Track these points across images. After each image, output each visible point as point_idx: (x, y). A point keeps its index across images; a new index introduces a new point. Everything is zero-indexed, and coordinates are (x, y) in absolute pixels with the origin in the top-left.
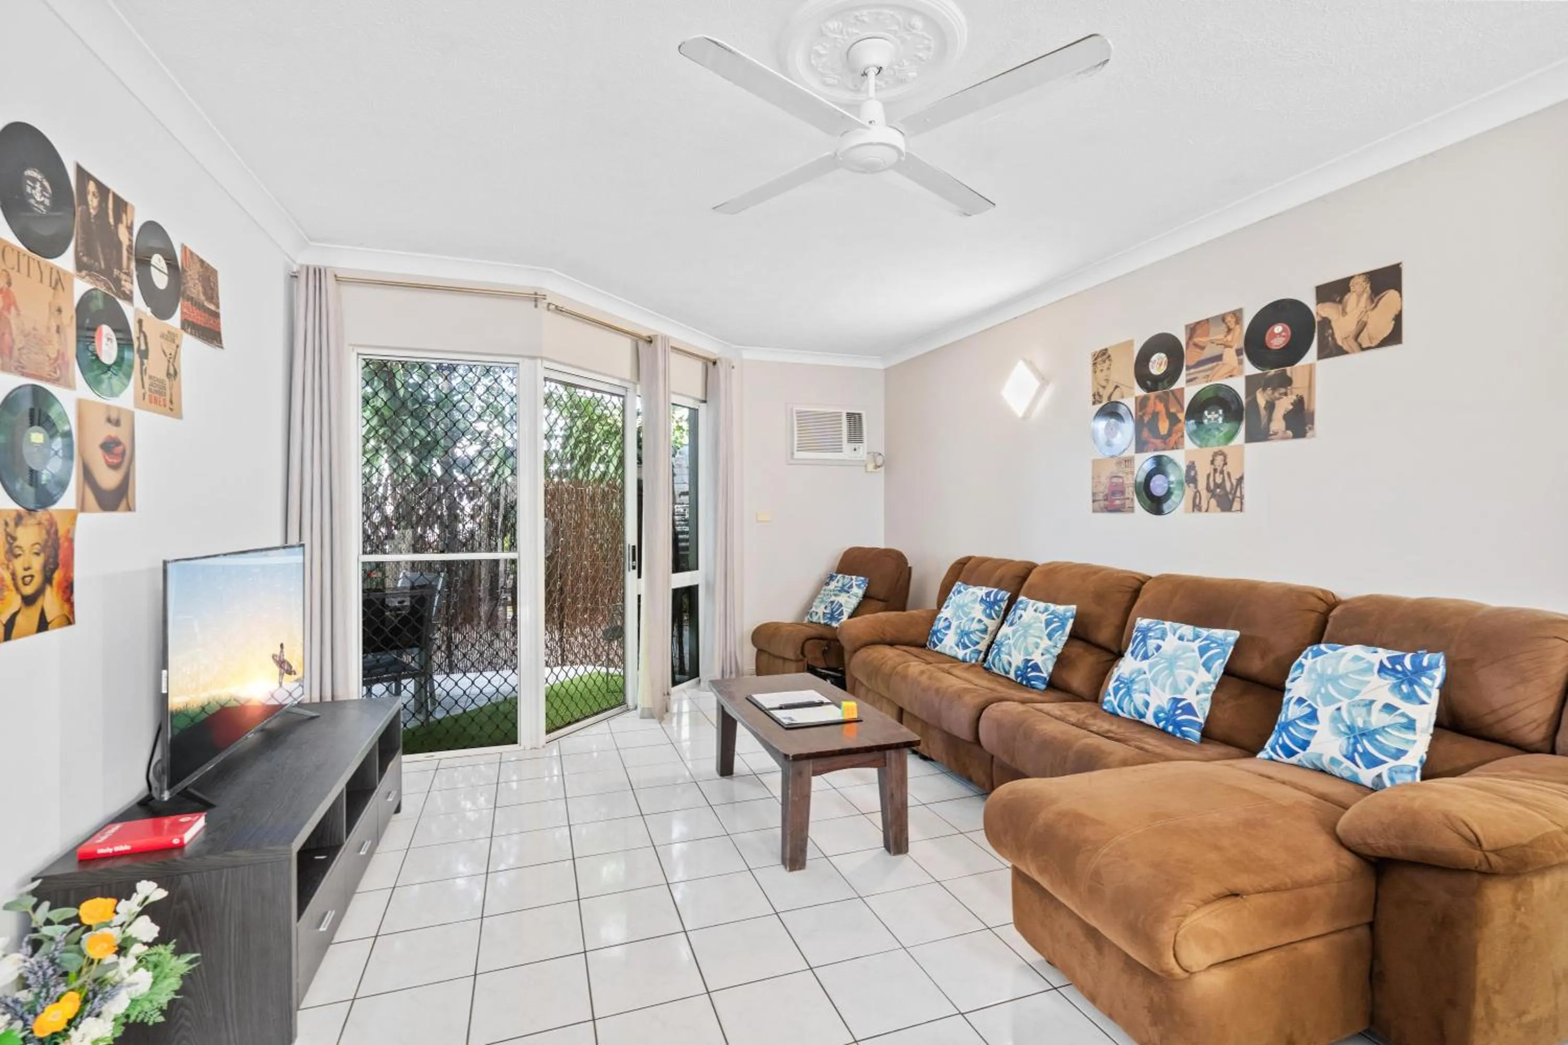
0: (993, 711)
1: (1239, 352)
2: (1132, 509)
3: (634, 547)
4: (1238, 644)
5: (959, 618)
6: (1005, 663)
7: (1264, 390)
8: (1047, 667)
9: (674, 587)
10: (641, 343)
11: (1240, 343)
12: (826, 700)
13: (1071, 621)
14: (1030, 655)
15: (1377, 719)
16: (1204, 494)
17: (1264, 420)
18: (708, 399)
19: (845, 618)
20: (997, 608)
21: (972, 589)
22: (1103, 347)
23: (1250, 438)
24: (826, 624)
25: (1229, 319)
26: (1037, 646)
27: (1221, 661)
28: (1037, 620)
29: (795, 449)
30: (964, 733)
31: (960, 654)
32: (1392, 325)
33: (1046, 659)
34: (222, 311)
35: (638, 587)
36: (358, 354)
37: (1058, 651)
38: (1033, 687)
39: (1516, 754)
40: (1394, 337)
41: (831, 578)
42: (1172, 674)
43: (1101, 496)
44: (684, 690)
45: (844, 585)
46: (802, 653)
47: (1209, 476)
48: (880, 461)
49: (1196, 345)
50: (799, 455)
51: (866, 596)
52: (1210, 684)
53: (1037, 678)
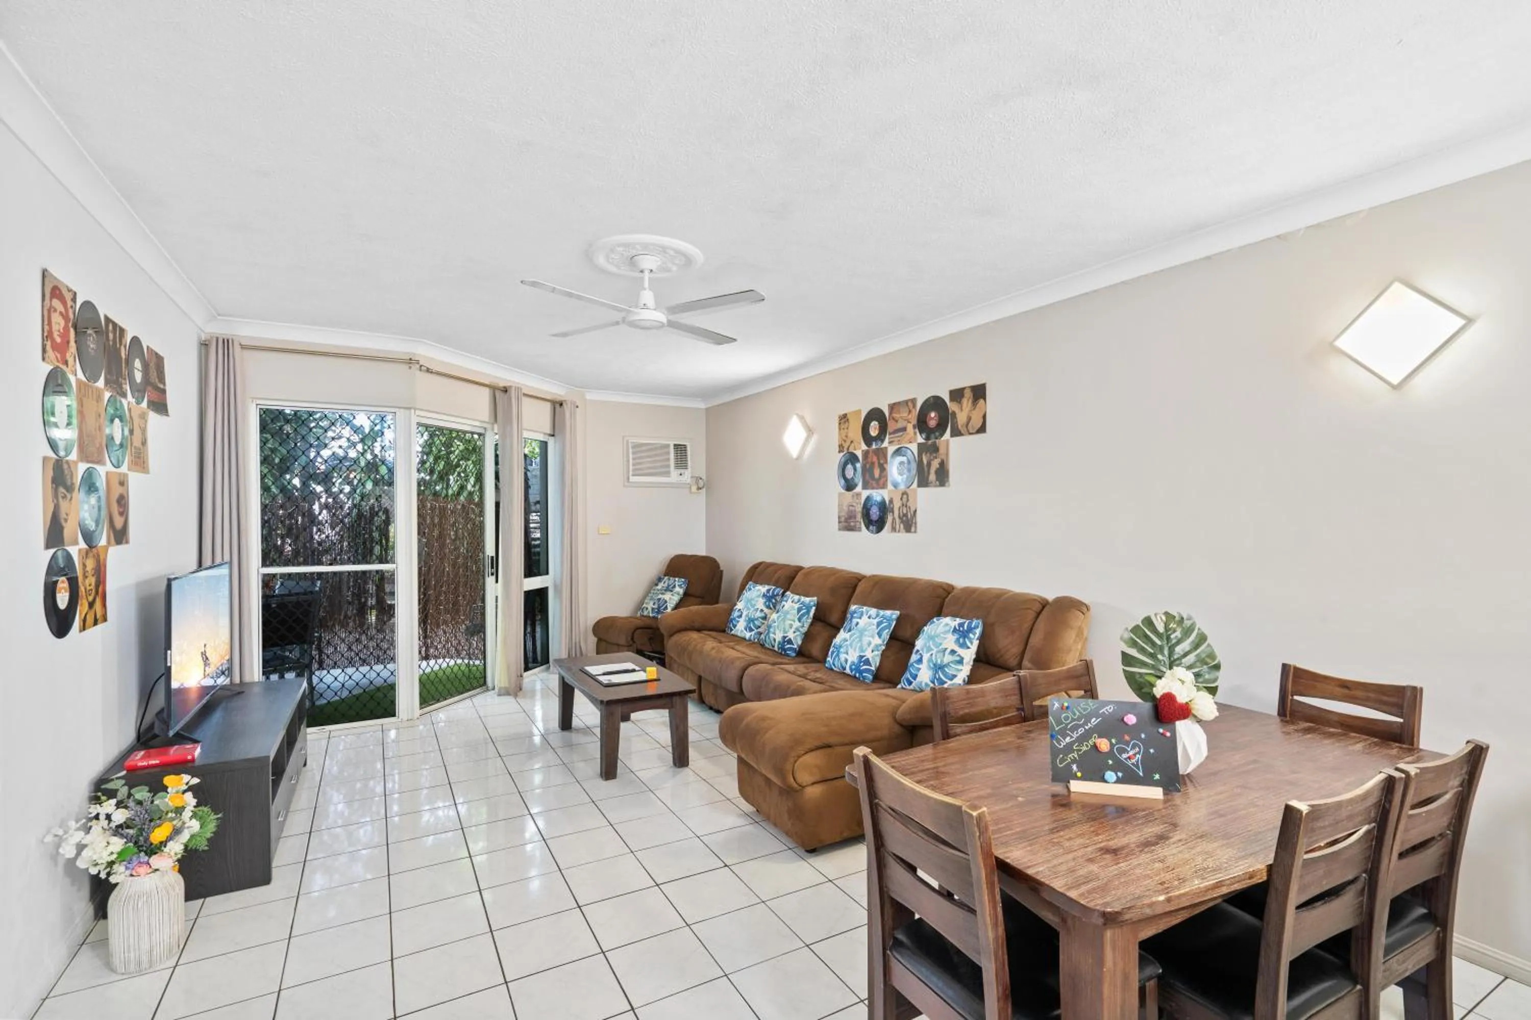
0: (751, 670)
1: (914, 427)
2: (860, 530)
3: (492, 557)
4: (899, 620)
5: (748, 609)
6: (772, 639)
7: (926, 453)
8: (798, 641)
9: (526, 589)
10: (498, 394)
11: (914, 421)
12: (637, 668)
13: (814, 608)
14: (786, 633)
15: (948, 658)
16: (898, 520)
17: (926, 474)
18: (556, 434)
19: (669, 610)
20: (774, 601)
21: (759, 587)
22: (843, 413)
23: (919, 485)
24: (654, 617)
25: (910, 404)
26: (791, 626)
27: (887, 630)
28: (793, 608)
29: (631, 473)
30: (734, 688)
31: (748, 635)
32: (982, 420)
33: (797, 635)
34: (168, 388)
35: (496, 590)
36: (257, 405)
37: (805, 629)
38: (788, 655)
39: (1000, 674)
40: (982, 429)
41: (660, 580)
42: (860, 640)
43: (843, 519)
44: (535, 674)
45: (669, 585)
46: (632, 639)
47: (899, 508)
48: (701, 483)
49: (893, 419)
50: (632, 479)
51: (686, 594)
52: (881, 645)
53: (790, 649)
